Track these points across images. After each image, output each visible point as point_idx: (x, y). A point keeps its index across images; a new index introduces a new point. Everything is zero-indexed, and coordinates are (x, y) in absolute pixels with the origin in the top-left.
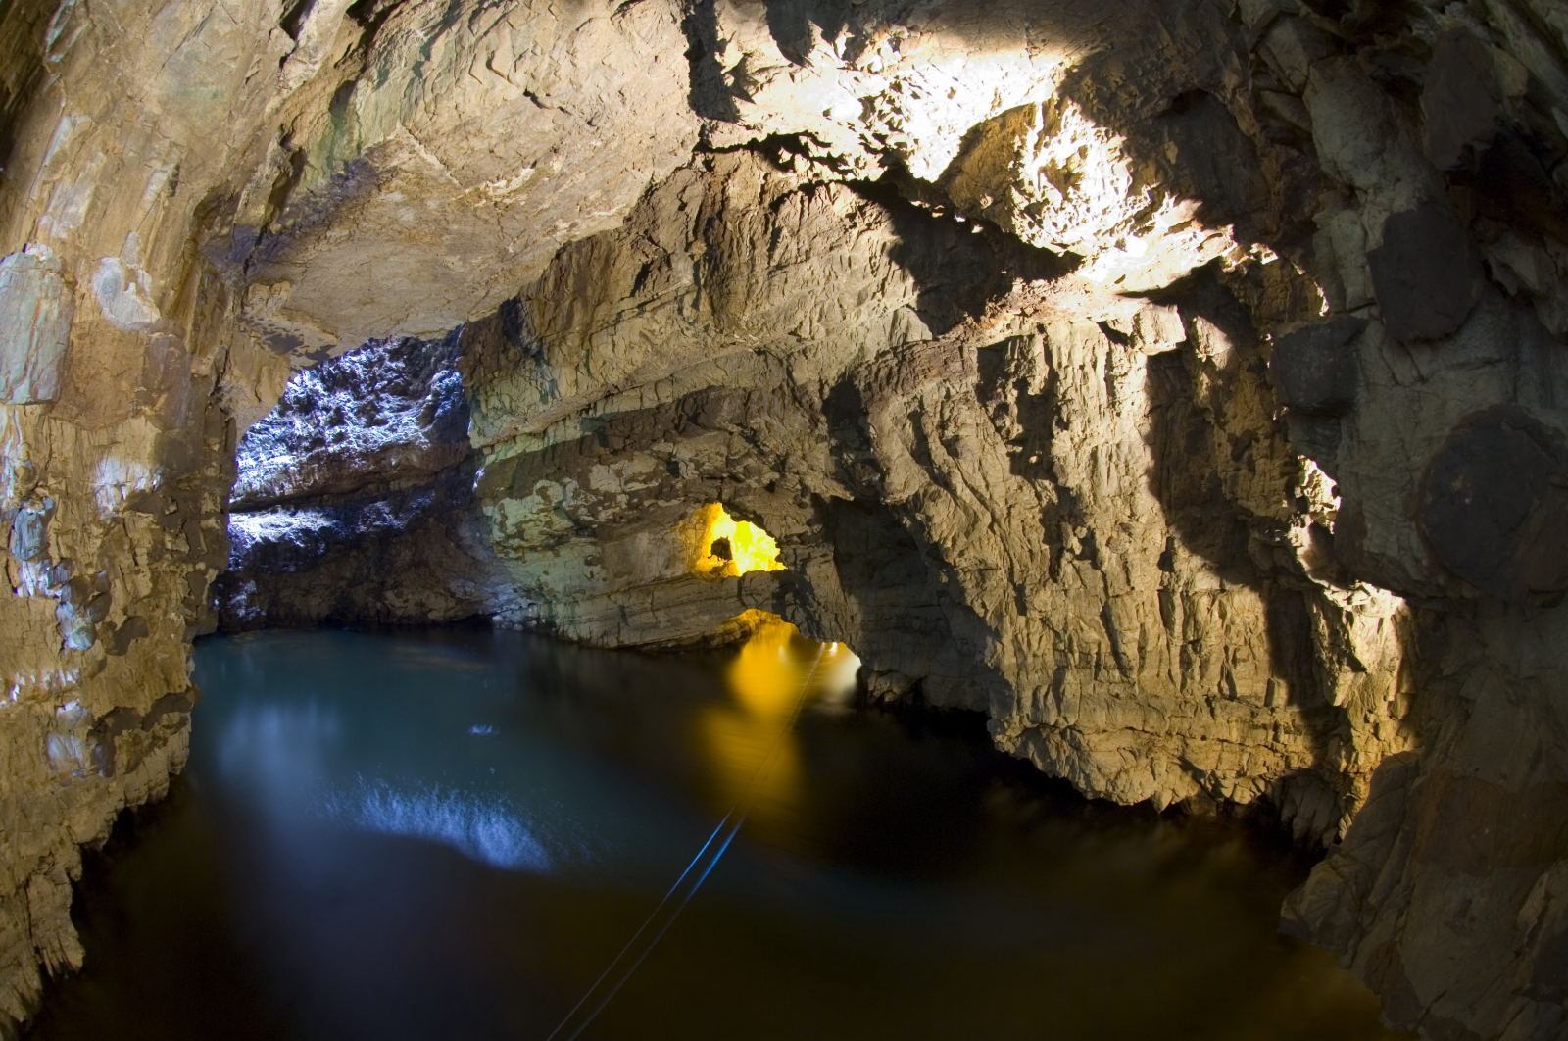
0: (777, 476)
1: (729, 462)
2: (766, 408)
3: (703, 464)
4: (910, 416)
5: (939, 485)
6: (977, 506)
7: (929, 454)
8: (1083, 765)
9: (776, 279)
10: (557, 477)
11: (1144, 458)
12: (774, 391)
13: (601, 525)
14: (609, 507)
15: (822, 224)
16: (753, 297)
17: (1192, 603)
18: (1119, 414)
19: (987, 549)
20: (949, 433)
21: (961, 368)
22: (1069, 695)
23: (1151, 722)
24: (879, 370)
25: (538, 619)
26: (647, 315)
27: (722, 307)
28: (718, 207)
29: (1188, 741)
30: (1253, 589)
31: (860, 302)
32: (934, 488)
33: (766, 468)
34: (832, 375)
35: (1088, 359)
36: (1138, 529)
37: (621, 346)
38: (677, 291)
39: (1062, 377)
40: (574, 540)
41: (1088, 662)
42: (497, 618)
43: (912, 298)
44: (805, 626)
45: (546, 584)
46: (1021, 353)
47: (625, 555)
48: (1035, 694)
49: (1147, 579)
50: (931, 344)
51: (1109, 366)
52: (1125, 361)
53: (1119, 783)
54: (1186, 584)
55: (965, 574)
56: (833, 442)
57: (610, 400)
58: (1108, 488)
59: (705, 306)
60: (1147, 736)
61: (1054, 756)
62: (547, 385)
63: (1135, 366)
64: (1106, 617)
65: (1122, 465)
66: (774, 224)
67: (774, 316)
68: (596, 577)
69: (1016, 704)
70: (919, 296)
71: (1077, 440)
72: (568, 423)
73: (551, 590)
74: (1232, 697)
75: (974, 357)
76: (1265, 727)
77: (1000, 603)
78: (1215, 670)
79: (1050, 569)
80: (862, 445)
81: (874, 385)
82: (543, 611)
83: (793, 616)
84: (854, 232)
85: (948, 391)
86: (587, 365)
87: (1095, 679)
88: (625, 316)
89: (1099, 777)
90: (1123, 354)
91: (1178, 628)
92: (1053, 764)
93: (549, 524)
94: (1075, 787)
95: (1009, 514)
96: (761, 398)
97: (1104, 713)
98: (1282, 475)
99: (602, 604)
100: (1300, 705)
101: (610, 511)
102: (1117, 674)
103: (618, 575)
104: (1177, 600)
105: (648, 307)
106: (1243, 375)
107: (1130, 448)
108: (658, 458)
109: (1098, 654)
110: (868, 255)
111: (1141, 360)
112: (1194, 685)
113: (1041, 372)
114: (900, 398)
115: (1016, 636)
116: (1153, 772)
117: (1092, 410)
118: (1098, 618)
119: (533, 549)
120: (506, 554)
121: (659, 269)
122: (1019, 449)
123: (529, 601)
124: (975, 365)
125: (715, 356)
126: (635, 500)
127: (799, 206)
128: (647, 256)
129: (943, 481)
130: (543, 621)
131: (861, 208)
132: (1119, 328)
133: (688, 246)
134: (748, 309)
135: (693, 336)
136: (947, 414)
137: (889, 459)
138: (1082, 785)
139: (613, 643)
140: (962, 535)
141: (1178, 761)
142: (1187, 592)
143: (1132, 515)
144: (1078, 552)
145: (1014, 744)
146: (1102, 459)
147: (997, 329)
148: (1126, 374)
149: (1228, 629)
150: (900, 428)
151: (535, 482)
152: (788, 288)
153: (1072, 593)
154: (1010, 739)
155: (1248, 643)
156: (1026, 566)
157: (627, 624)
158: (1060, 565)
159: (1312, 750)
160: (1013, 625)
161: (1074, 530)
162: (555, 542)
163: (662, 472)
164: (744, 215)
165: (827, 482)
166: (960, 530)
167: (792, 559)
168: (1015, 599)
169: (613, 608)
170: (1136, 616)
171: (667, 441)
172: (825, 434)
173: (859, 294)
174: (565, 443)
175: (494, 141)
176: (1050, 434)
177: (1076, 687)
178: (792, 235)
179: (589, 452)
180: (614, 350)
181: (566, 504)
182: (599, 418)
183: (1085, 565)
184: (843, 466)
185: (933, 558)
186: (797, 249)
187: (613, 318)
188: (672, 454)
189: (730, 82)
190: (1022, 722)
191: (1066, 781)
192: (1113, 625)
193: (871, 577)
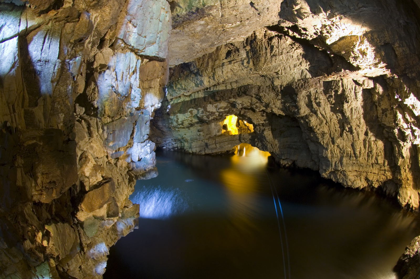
0: (265, 108)
1: (251, 104)
2: (264, 91)
3: (244, 104)
4: (307, 96)
5: (313, 113)
6: (322, 118)
7: (312, 105)
8: (346, 179)
9: (273, 58)
10: (196, 107)
11: (362, 111)
12: (267, 87)
13: (209, 121)
14: (213, 116)
15: (284, 46)
16: (267, 63)
17: (370, 143)
18: (358, 101)
19: (325, 129)
20: (317, 101)
21: (319, 86)
22: (344, 163)
23: (361, 169)
24: (299, 84)
25: (177, 147)
26: (232, 64)
27: (257, 64)
28: (253, 38)
29: (368, 173)
30: (382, 140)
31: (295, 66)
32: (311, 114)
33: (262, 106)
34: (285, 84)
35: (351, 88)
36: (361, 126)
37: (225, 72)
38: (241, 58)
39: (346, 91)
40: (196, 125)
41: (348, 156)
42: (164, 148)
43: (308, 68)
44: (261, 147)
45: (185, 137)
46: (336, 84)
47: (209, 129)
48: (335, 163)
49: (362, 137)
50: (312, 79)
51: (355, 90)
52: (358, 89)
53: (354, 183)
54: (369, 139)
55: (318, 134)
56: (283, 101)
57: (215, 87)
58: (354, 117)
59: (251, 63)
60: (359, 172)
61: (338, 177)
62: (198, 82)
63: (360, 90)
64: (353, 145)
65: (357, 112)
66: (271, 44)
67: (272, 68)
68: (201, 135)
69: (331, 166)
70: (309, 67)
71: (348, 105)
72: (199, 92)
73: (186, 139)
74: (377, 163)
75: (322, 83)
76: (383, 170)
77: (328, 142)
78: (374, 157)
79: (340, 134)
80: (292, 102)
81: (298, 88)
82: (179, 145)
83: (257, 145)
84: (293, 49)
85: (317, 91)
86: (213, 77)
87: (350, 159)
88: (226, 64)
89: (350, 182)
90: (358, 88)
91: (367, 148)
92: (338, 179)
93: (191, 121)
94: (342, 185)
95: (331, 121)
96: (263, 88)
97: (351, 167)
98: (393, 118)
99: (199, 143)
101: (213, 117)
102: (355, 158)
103: (207, 135)
104: (367, 142)
105: (233, 62)
106: (385, 97)
107: (359, 108)
108: (229, 103)
109: (351, 154)
110: (297, 55)
111: (361, 88)
112: (370, 161)
113: (341, 89)
114: (304, 91)
115: (331, 150)
116: (361, 181)
117: (352, 99)
118: (350, 146)
119: (184, 128)
120: (175, 129)
121: (235, 52)
122: (333, 106)
123: (175, 142)
124: (323, 85)
125: (250, 76)
126: (221, 114)
127: (277, 40)
128: (230, 48)
129: (316, 113)
130: (179, 148)
131: (294, 43)
132: (360, 82)
133: (244, 47)
134: (265, 65)
135: (246, 71)
136: (317, 96)
137: (301, 106)
138: (345, 184)
139: (204, 153)
140: (318, 125)
141: (365, 178)
142: (369, 140)
143: (360, 123)
144: (348, 130)
145: (327, 175)
146: (354, 110)
147: (330, 79)
148: (359, 92)
149: (377, 149)
150: (304, 98)
151: (188, 109)
152: (276, 61)
153: (345, 140)
154: (326, 174)
155: (380, 152)
156: (334, 133)
157: (208, 148)
158: (343, 133)
160: (331, 146)
161: (347, 125)
162: (191, 125)
163: (229, 106)
164: (262, 40)
165: (279, 111)
166: (318, 124)
167: (259, 130)
168: (331, 141)
169: (203, 144)
170: (359, 145)
171: (234, 98)
172: (280, 98)
173: (295, 65)
174: (199, 98)
175: (238, 13)
176: (343, 104)
177: (345, 161)
178: (277, 48)
179: (207, 101)
180: (222, 73)
181: (198, 115)
182: (212, 92)
183: (349, 133)
184: (285, 107)
185: (308, 130)
186: (279, 52)
187: (221, 64)
188: (235, 102)
189: (296, 13)
190: (331, 170)
191: (340, 183)
192: (354, 147)
193: (281, 135)
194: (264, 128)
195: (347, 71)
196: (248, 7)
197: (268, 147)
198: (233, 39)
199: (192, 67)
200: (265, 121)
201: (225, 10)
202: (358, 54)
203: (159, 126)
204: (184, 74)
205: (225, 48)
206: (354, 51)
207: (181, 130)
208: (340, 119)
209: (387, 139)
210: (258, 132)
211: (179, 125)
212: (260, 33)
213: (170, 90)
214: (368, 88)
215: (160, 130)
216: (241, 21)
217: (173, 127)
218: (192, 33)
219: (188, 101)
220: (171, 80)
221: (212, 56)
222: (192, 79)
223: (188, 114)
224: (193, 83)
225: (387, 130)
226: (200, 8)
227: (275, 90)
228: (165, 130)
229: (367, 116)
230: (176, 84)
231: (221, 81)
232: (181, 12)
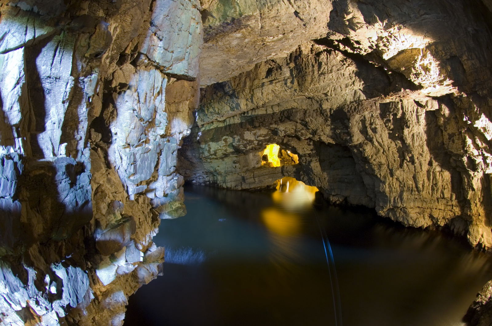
0: (312, 136)
1: (296, 131)
2: (311, 115)
3: (287, 131)
4: (361, 121)
5: (368, 141)
6: (379, 147)
7: (367, 132)
8: (407, 217)
9: (321, 77)
10: (232, 134)
11: (425, 137)
12: (314, 111)
13: (247, 151)
14: (251, 145)
15: (334, 62)
16: (314, 82)
17: (435, 174)
18: (420, 125)
19: (382, 159)
20: (373, 126)
21: (375, 108)
22: (404, 198)
23: (424, 205)
24: (351, 107)
25: (209, 181)
26: (274, 84)
27: (303, 84)
28: (298, 53)
29: (432, 210)
30: (448, 171)
31: (347, 86)
32: (366, 141)
33: (308, 133)
34: (335, 107)
35: (412, 110)
36: (424, 155)
37: (265, 94)
38: (284, 78)
39: (406, 114)
40: (231, 155)
41: (409, 190)
42: (194, 181)
43: (361, 87)
44: (307, 181)
45: (218, 170)
46: (395, 106)
47: (246, 161)
48: (394, 199)
49: (425, 167)
50: (367, 101)
51: (417, 112)
53: (416, 221)
54: (434, 169)
55: (374, 166)
56: (332, 127)
57: (254, 111)
58: (416, 144)
59: (296, 83)
60: (422, 209)
61: (398, 215)
62: (234, 105)
63: (423, 113)
64: (414, 178)
65: (420, 138)
66: (318, 60)
67: (320, 88)
68: (237, 167)
69: (389, 202)
71: (409, 131)
72: (235, 117)
73: (220, 172)
74: (443, 198)
75: (379, 105)
76: (450, 205)
77: (385, 174)
78: (440, 191)
79: (400, 164)
80: (343, 128)
81: (350, 111)
82: (211, 179)
83: (303, 178)
84: (345, 66)
85: (372, 115)
86: (252, 99)
87: (411, 194)
88: (266, 84)
89: (411, 220)
90: (420, 110)
91: (431, 181)
92: (397, 218)
93: (226, 150)
94: (402, 224)
95: (389, 149)
96: (310, 112)
97: (413, 203)
98: (462, 144)
99: (235, 176)
100: (458, 200)
101: (251, 146)
102: (417, 192)
103: (244, 167)
104: (431, 173)
105: (274, 82)
106: (452, 119)
107: (422, 134)
108: (270, 129)
109: (412, 187)
110: (349, 73)
111: (424, 110)
112: (434, 195)
113: (401, 112)
114: (358, 115)
115: (389, 183)
117: (414, 124)
118: (412, 178)
119: (217, 159)
120: (207, 160)
121: (277, 70)
122: (391, 132)
123: (207, 176)
124: (379, 108)
125: (294, 98)
126: (260, 143)
127: (326, 56)
128: (271, 66)
129: (371, 140)
130: (211, 182)
131: (345, 59)
132: (422, 103)
133: (288, 64)
134: (312, 85)
135: (290, 92)
136: (372, 121)
137: (354, 132)
138: (406, 223)
139: (240, 188)
140: (374, 155)
141: (429, 215)
142: (433, 171)
143: (423, 151)
144: (408, 160)
145: (385, 213)
146: (415, 136)
147: (387, 100)
148: (421, 115)
149: (443, 181)
150: (358, 124)
151: (222, 137)
152: (325, 80)
153: (405, 171)
154: (383, 212)
155: (447, 184)
156: (393, 164)
157: (245, 182)
158: (403, 164)
159: (460, 211)
160: (389, 179)
161: (408, 154)
162: (226, 155)
163: (270, 134)
164: (308, 56)
165: (328, 138)
166: (374, 153)
167: (305, 161)
168: (390, 173)
169: (240, 177)
170: (422, 177)
171: (276, 124)
172: (329, 124)
173: (346, 84)
174: (234, 124)
175: (280, 24)
176: (403, 129)
177: (406, 196)
178: (325, 64)
179: (244, 127)
180: (262, 95)
181: (234, 144)
182: (250, 116)
183: (410, 164)
184: (335, 134)
185: (363, 161)
186: (328, 69)
187: (261, 84)
188: (276, 128)
189: (347, 23)
190: (389, 206)
191: (400, 222)
192: (416, 179)
193: (330, 166)
194: (310, 159)
195: (407, 90)
196: (291, 17)
197: (316, 181)
198: (274, 54)
199: (227, 88)
200: (312, 150)
201: (265, 20)
202: (420, 70)
203: (187, 156)
204: (217, 96)
205: (265, 65)
206: (415, 67)
207: (213, 161)
208: (400, 147)
209: (454, 169)
210: (304, 164)
211: (212, 155)
212: (306, 48)
213: (201, 115)
214: (432, 109)
215: (189, 161)
216: (284, 34)
217: (205, 157)
218: (227, 48)
219: (221, 128)
220: (203, 103)
221: (250, 74)
222: (226, 101)
223: (221, 143)
224: (228, 106)
225: (454, 158)
226: (236, 19)
227: (323, 115)
228: (195, 160)
229: (432, 142)
230: (208, 107)
231: (261, 104)
232: (214, 23)
